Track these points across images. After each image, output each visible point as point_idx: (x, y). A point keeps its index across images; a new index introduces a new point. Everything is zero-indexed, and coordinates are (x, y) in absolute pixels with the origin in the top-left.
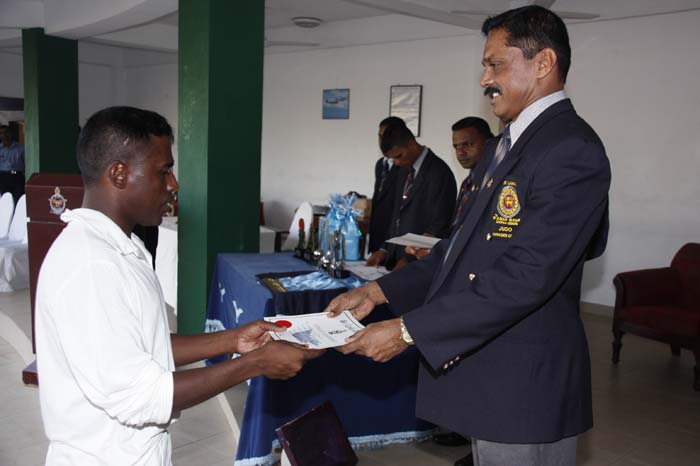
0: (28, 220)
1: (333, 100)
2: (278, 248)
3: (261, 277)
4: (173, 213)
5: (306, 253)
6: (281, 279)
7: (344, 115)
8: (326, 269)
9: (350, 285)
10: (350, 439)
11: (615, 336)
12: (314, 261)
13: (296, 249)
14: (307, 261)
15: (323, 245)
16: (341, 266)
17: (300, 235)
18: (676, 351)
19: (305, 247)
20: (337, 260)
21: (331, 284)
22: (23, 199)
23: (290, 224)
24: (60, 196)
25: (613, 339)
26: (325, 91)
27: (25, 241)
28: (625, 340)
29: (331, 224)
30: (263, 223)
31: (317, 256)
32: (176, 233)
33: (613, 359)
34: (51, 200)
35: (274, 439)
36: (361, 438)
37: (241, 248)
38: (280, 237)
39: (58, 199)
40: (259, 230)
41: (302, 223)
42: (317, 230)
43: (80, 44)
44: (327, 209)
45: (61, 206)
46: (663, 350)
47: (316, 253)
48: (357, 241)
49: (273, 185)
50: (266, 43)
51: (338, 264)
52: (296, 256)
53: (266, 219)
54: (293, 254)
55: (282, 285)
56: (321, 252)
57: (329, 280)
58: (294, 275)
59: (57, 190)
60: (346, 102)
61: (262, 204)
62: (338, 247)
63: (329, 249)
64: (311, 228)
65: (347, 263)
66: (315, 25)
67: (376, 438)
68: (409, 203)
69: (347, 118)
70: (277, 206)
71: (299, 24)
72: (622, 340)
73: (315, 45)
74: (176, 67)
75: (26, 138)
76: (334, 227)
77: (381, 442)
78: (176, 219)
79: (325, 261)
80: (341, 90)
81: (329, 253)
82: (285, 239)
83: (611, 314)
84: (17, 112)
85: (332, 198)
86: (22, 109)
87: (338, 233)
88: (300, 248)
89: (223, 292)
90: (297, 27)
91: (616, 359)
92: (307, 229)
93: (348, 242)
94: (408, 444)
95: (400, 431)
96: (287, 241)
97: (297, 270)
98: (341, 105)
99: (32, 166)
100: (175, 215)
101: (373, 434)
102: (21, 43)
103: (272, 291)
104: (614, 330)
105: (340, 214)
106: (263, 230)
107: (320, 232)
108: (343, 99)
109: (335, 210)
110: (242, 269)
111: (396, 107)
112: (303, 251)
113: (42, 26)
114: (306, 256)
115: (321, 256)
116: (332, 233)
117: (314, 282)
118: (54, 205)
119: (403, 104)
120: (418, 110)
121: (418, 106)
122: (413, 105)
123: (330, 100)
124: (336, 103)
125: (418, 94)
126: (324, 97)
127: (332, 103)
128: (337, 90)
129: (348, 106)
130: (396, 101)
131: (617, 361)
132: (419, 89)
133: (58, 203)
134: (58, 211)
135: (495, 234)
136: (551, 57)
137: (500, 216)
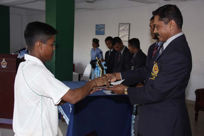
1: (99, 28)
2: (79, 80)
7: (103, 33)
11: (196, 111)
23: (84, 71)
24: (5, 61)
26: (97, 25)
28: (200, 112)
30: (74, 71)
33: (195, 119)
34: (1, 63)
38: (80, 76)
39: (4, 63)
40: (73, 73)
43: (10, 8)
45: (5, 65)
50: (75, 8)
53: (75, 71)
59: (4, 59)
60: (103, 29)
61: (74, 65)
66: (93, 2)
69: (104, 35)
70: (80, 65)
73: (93, 9)
74: (45, 15)
80: (102, 25)
82: (82, 76)
83: (195, 104)
90: (87, 3)
104: (195, 109)
106: (74, 73)
108: (102, 28)
111: (121, 31)
118: (3, 64)
119: (123, 30)
120: (128, 32)
121: (128, 30)
122: (127, 30)
123: (98, 28)
124: (100, 29)
125: (128, 26)
126: (96, 27)
127: (99, 29)
128: (100, 25)
129: (104, 30)
130: (121, 28)
131: (197, 120)
132: (129, 24)
133: (4, 64)
134: (4, 67)
135: (152, 78)
136: (173, 23)
137: (153, 73)
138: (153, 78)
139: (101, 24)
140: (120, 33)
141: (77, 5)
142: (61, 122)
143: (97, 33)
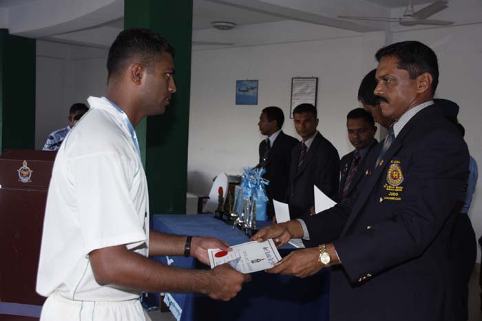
1: (245, 89)
2: (200, 211)
7: (254, 101)
8: (240, 227)
12: (230, 221)
13: (216, 211)
17: (219, 200)
19: (223, 209)
23: (210, 191)
24: (27, 168)
26: (239, 82)
29: (245, 193)
31: (233, 217)
34: (19, 171)
37: (171, 210)
38: (202, 200)
39: (25, 170)
40: (186, 195)
44: (240, 179)
45: (28, 176)
47: (232, 215)
48: (265, 205)
49: (196, 160)
51: (250, 223)
52: (216, 217)
53: (191, 189)
54: (214, 215)
59: (25, 162)
60: (255, 90)
63: (244, 212)
66: (230, 28)
69: (256, 104)
71: (217, 27)
73: (231, 44)
76: (247, 194)
79: (240, 221)
80: (251, 81)
81: (243, 215)
85: (245, 171)
88: (218, 210)
90: (216, 30)
92: (224, 195)
93: (258, 206)
96: (207, 204)
98: (251, 93)
104: (480, 284)
105: (252, 183)
107: (235, 198)
108: (252, 89)
109: (247, 181)
111: (296, 95)
112: (221, 213)
113: (7, 27)
114: (224, 216)
115: (237, 217)
118: (22, 175)
119: (302, 92)
120: (314, 97)
121: (314, 94)
122: (310, 93)
123: (241, 89)
124: (247, 91)
125: (315, 84)
126: (237, 86)
127: (243, 91)
128: (247, 81)
129: (257, 94)
130: (297, 90)
132: (315, 80)
133: (25, 173)
134: (25, 180)
135: (386, 198)
137: (389, 185)
138: (391, 196)
140: (293, 101)
142: (160, 311)
143: (241, 100)
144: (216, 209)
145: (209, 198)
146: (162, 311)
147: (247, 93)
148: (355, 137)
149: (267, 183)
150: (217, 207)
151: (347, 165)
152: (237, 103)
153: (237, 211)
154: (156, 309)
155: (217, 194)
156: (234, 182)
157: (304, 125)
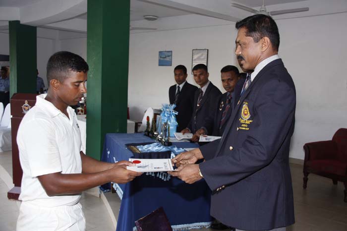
0: (12, 116)
1: (164, 56)
2: (136, 131)
3: (128, 145)
4: (83, 113)
5: (150, 134)
6: (138, 147)
7: (169, 64)
8: (160, 141)
9: (172, 149)
10: (172, 226)
11: (305, 175)
12: (154, 137)
13: (145, 131)
14: (150, 137)
15: (159, 129)
16: (168, 140)
17: (147, 124)
18: (335, 183)
19: (150, 130)
20: (166, 137)
21: (162, 149)
22: (9, 106)
23: (142, 118)
24: (28, 105)
25: (303, 176)
26: (160, 52)
27: (10, 126)
28: (309, 176)
29: (162, 119)
30: (128, 118)
31: (156, 135)
32: (85, 123)
34: (23, 107)
35: (134, 227)
36: (177, 226)
37: (118, 131)
38: (137, 125)
39: (26, 106)
40: (127, 121)
41: (148, 118)
42: (156, 121)
43: (38, 29)
44: (161, 111)
45: (28, 110)
46: (329, 182)
47: (155, 133)
48: (176, 127)
49: (134, 99)
50: (130, 28)
51: (166, 139)
52: (145, 135)
53: (130, 118)
54: (144, 133)
55: (138, 150)
56: (158, 133)
57: (162, 147)
58: (144, 144)
59: (26, 101)
60: (170, 57)
61: (128, 108)
62: (166, 130)
63: (162, 131)
64: (153, 121)
65: (171, 138)
66: (155, 19)
67: (185, 226)
68: (200, 108)
69: (171, 65)
70: (136, 109)
72: (308, 177)
73: (155, 29)
74: (85, 39)
75: (10, 75)
76: (164, 120)
77: (187, 228)
78: (85, 116)
79: (160, 137)
81: (161, 133)
82: (140, 126)
83: (303, 164)
84: (6, 62)
85: (163, 106)
86: (8, 60)
87: (166, 124)
88: (147, 131)
89: (109, 153)
90: (146, 20)
91: (305, 186)
92: (151, 121)
93: (171, 128)
94: (201, 229)
95: (197, 222)
96: (141, 127)
97: (146, 142)
98: (168, 59)
99: (13, 90)
100: (85, 114)
101: (183, 224)
102: (8, 28)
103: (133, 153)
104: (304, 172)
105: (167, 114)
106: (129, 121)
107: (157, 123)
108: (169, 56)
109: (165, 112)
110: (118, 141)
111: (195, 60)
112: (149, 132)
115: (158, 135)
116: (163, 123)
117: (154, 148)
118: (25, 109)
119: (199, 58)
120: (206, 62)
121: (206, 59)
122: (204, 59)
124: (165, 58)
125: (206, 54)
126: (159, 55)
127: (163, 58)
129: (171, 59)
130: (195, 57)
131: (306, 187)
132: (207, 50)
133: (27, 108)
135: (240, 128)
136: (267, 41)
137: (242, 119)
138: (243, 127)
139: (167, 50)
140: (193, 63)
141: (132, 24)
142: (111, 192)
143: (161, 63)
144: (145, 130)
145: (141, 123)
146: (113, 192)
147: (165, 59)
148: (226, 84)
149: (177, 113)
150: (146, 128)
151: (222, 103)
152: (159, 65)
153: (158, 131)
154: (109, 191)
155: (146, 121)
156: (157, 113)
157: (199, 77)
